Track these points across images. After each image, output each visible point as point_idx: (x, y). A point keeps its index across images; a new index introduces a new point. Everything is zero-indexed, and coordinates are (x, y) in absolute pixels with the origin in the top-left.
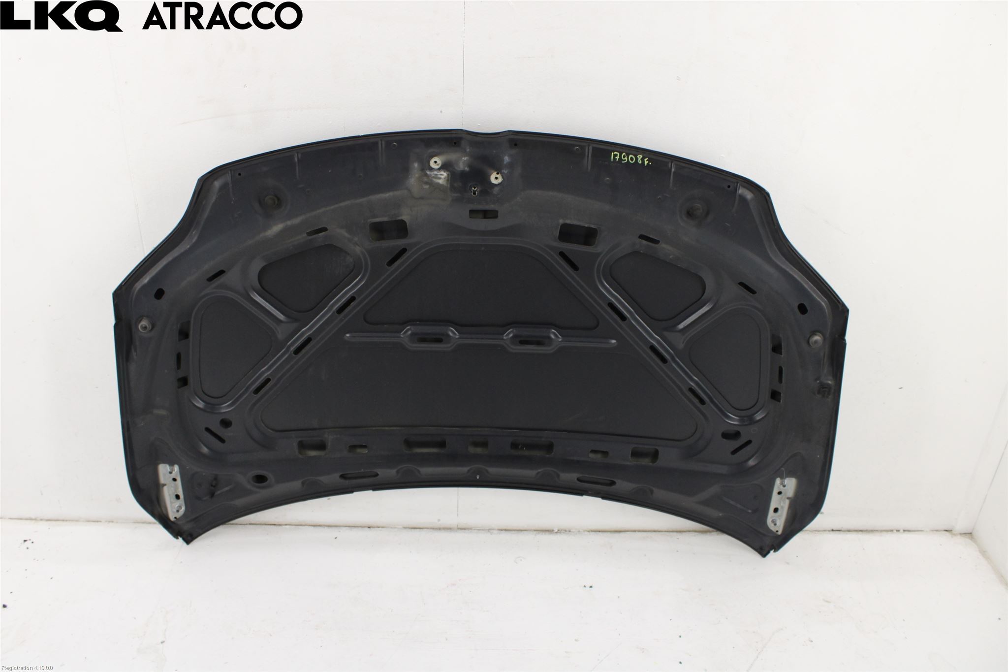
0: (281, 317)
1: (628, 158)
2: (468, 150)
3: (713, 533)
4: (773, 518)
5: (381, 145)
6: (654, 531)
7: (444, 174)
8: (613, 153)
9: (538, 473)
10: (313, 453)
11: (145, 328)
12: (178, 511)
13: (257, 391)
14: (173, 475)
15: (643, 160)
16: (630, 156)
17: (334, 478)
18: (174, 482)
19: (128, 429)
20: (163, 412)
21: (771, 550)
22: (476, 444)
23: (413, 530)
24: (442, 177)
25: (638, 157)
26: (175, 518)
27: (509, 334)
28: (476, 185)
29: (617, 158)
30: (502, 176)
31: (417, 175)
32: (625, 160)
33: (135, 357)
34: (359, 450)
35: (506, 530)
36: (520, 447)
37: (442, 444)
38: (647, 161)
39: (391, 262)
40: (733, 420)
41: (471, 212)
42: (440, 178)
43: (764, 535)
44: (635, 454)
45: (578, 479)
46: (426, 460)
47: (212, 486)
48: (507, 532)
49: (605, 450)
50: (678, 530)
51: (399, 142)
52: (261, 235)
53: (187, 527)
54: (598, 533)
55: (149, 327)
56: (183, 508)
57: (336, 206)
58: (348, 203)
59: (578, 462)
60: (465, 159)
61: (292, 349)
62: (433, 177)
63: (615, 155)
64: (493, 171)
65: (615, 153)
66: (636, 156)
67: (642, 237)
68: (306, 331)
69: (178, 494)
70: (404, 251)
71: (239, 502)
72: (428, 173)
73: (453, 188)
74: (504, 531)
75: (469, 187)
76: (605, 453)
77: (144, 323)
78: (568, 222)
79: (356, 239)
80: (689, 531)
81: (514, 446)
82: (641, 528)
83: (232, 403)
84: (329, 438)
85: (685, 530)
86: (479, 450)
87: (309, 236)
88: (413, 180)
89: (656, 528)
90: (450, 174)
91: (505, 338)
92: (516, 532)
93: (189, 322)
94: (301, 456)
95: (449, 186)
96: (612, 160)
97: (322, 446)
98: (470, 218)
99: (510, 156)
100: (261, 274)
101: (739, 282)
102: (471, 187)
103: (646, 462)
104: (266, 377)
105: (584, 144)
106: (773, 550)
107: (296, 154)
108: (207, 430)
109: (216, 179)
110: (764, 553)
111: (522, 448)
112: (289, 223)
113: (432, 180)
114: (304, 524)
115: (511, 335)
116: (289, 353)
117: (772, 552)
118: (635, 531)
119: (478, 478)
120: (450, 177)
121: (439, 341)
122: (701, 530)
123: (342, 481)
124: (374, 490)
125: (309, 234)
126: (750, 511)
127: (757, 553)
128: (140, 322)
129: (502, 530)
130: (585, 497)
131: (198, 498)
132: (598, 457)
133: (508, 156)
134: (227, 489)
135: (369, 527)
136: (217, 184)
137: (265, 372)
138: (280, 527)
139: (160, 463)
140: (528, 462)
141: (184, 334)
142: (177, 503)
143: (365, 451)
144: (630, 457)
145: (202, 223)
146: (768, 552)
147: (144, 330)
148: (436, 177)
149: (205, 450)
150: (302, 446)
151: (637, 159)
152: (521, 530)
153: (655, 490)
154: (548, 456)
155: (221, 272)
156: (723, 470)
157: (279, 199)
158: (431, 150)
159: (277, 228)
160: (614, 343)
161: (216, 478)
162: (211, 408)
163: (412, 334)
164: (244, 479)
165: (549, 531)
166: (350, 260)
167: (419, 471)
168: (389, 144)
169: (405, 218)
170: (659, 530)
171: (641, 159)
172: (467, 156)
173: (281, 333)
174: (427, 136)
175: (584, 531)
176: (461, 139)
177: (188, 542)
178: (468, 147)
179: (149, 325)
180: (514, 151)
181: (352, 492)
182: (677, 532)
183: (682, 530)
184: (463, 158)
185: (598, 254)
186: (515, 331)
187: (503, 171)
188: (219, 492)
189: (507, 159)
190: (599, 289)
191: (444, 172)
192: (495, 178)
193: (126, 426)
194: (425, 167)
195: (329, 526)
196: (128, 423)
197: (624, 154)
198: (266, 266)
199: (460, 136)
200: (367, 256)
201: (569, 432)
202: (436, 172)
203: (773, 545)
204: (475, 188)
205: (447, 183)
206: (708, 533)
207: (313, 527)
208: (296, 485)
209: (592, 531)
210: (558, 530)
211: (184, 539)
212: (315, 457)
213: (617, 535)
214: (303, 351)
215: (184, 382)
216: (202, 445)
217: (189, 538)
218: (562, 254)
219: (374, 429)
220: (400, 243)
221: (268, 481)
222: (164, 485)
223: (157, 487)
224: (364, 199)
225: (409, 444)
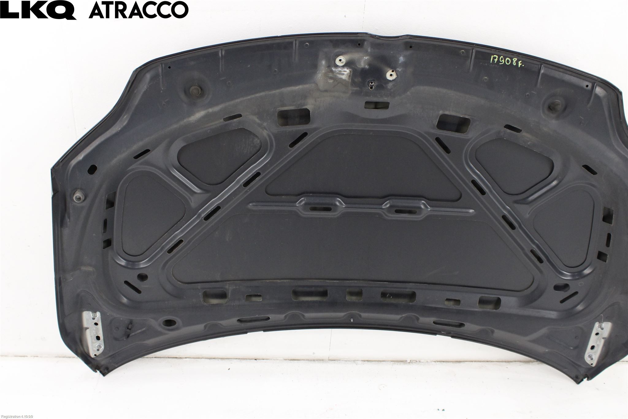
0: (197, 190)
1: (505, 60)
2: (369, 50)
3: (534, 363)
4: (590, 354)
5: (296, 45)
6: (487, 361)
7: (347, 71)
8: (492, 56)
9: (401, 318)
10: (214, 301)
11: (80, 199)
12: (98, 350)
13: (170, 251)
14: (95, 321)
15: (517, 62)
16: (507, 59)
17: (233, 321)
18: (96, 326)
19: (60, 284)
20: (90, 269)
21: (585, 378)
22: (352, 294)
23: (292, 361)
24: (345, 73)
25: (513, 59)
26: (95, 355)
27: (386, 205)
28: (374, 80)
29: (496, 60)
30: (396, 73)
31: (323, 71)
32: (502, 62)
33: (69, 223)
34: (254, 299)
35: (368, 361)
36: (388, 295)
37: (324, 294)
38: (520, 63)
39: (293, 145)
40: (567, 277)
41: (367, 103)
42: (343, 74)
43: (579, 366)
44: (482, 302)
45: (434, 323)
46: (310, 306)
47: (128, 328)
48: (369, 363)
49: (457, 299)
50: (507, 360)
51: (311, 42)
52: (185, 121)
53: (104, 362)
54: (442, 363)
55: (82, 198)
56: (103, 347)
57: (253, 96)
58: (262, 94)
59: (436, 309)
60: (366, 58)
61: (203, 215)
62: (338, 73)
63: (494, 58)
64: (389, 69)
65: (494, 56)
66: (511, 59)
67: (508, 127)
68: (215, 202)
69: (99, 335)
70: (305, 135)
71: (151, 342)
72: (334, 69)
73: (353, 83)
74: (366, 362)
75: (367, 83)
76: (457, 302)
77: (78, 194)
78: (447, 113)
79: (265, 124)
80: (515, 361)
81: (384, 295)
82: (477, 359)
83: (149, 259)
84: (229, 288)
85: (512, 360)
86: (354, 299)
87: (226, 121)
88: (320, 76)
89: (489, 359)
90: (352, 71)
91: (383, 207)
92: (377, 362)
93: (115, 193)
94: (205, 304)
95: (350, 81)
96: (491, 62)
97: (223, 296)
98: (365, 108)
99: (404, 56)
100: (180, 153)
101: (583, 165)
102: (369, 82)
103: (489, 308)
104: (179, 238)
105: (470, 48)
106: (586, 379)
107: (221, 51)
108: (127, 283)
109: (148, 71)
110: (578, 380)
111: (389, 297)
112: (210, 110)
113: (336, 76)
114: (201, 357)
115: (388, 206)
116: (200, 219)
117: (585, 380)
118: (472, 362)
119: (352, 321)
120: (352, 73)
121: (328, 209)
122: (525, 360)
123: (238, 323)
124: (264, 331)
125: (225, 120)
126: (572, 348)
127: (572, 381)
128: (74, 194)
129: (365, 361)
130: (438, 336)
131: (116, 339)
132: (450, 305)
133: (403, 57)
134: (140, 331)
135: (256, 360)
136: (148, 76)
137: (178, 234)
138: (181, 360)
139: (84, 311)
140: (395, 308)
141: (110, 204)
142: (98, 343)
143: (259, 299)
144: (478, 305)
145: (133, 108)
146: (582, 380)
147: (79, 201)
148: (340, 73)
149: (125, 300)
150: (207, 295)
151: (512, 61)
152: (381, 361)
153: (496, 331)
154: (411, 303)
155: (147, 151)
156: (553, 315)
157: (202, 89)
158: (337, 50)
159: (199, 115)
160: (473, 212)
161: (131, 322)
162: (132, 264)
163: (305, 204)
164: (156, 323)
165: (403, 362)
166: (257, 141)
167: (303, 316)
168: (302, 43)
169: (309, 107)
170: (491, 360)
171: (515, 62)
172: (367, 56)
173: (194, 202)
174: (335, 38)
175: (432, 361)
176: (364, 40)
177: (104, 375)
178: (370, 48)
179: (82, 196)
180: (408, 53)
181: (246, 333)
182: (505, 362)
183: (510, 360)
184: (365, 58)
185: (469, 140)
186: (391, 202)
187: (397, 69)
188: (133, 334)
189: (402, 59)
190: (466, 168)
191: (347, 69)
192: (391, 75)
193: (58, 281)
194: (331, 64)
195: (222, 359)
196: (60, 278)
197: (502, 57)
198: (186, 145)
199: (362, 38)
200: (273, 139)
201: (429, 284)
202: (340, 69)
203: (586, 375)
204: (372, 83)
205: (349, 79)
206: (531, 363)
207: (209, 360)
208: (199, 328)
209: (438, 362)
210: (410, 361)
211: (101, 372)
212: (217, 304)
213: (458, 364)
214: (213, 218)
215: (108, 243)
216: (123, 297)
217: (106, 371)
218: (438, 140)
219: (268, 281)
220: (302, 128)
221: (177, 324)
222: (87, 328)
223: (81, 329)
224: (278, 91)
225: (296, 293)
